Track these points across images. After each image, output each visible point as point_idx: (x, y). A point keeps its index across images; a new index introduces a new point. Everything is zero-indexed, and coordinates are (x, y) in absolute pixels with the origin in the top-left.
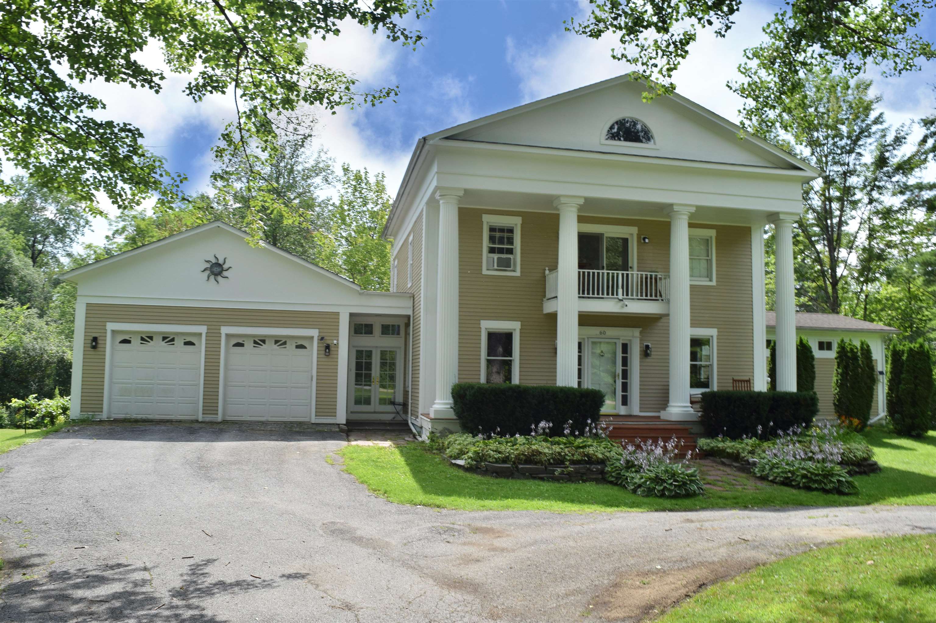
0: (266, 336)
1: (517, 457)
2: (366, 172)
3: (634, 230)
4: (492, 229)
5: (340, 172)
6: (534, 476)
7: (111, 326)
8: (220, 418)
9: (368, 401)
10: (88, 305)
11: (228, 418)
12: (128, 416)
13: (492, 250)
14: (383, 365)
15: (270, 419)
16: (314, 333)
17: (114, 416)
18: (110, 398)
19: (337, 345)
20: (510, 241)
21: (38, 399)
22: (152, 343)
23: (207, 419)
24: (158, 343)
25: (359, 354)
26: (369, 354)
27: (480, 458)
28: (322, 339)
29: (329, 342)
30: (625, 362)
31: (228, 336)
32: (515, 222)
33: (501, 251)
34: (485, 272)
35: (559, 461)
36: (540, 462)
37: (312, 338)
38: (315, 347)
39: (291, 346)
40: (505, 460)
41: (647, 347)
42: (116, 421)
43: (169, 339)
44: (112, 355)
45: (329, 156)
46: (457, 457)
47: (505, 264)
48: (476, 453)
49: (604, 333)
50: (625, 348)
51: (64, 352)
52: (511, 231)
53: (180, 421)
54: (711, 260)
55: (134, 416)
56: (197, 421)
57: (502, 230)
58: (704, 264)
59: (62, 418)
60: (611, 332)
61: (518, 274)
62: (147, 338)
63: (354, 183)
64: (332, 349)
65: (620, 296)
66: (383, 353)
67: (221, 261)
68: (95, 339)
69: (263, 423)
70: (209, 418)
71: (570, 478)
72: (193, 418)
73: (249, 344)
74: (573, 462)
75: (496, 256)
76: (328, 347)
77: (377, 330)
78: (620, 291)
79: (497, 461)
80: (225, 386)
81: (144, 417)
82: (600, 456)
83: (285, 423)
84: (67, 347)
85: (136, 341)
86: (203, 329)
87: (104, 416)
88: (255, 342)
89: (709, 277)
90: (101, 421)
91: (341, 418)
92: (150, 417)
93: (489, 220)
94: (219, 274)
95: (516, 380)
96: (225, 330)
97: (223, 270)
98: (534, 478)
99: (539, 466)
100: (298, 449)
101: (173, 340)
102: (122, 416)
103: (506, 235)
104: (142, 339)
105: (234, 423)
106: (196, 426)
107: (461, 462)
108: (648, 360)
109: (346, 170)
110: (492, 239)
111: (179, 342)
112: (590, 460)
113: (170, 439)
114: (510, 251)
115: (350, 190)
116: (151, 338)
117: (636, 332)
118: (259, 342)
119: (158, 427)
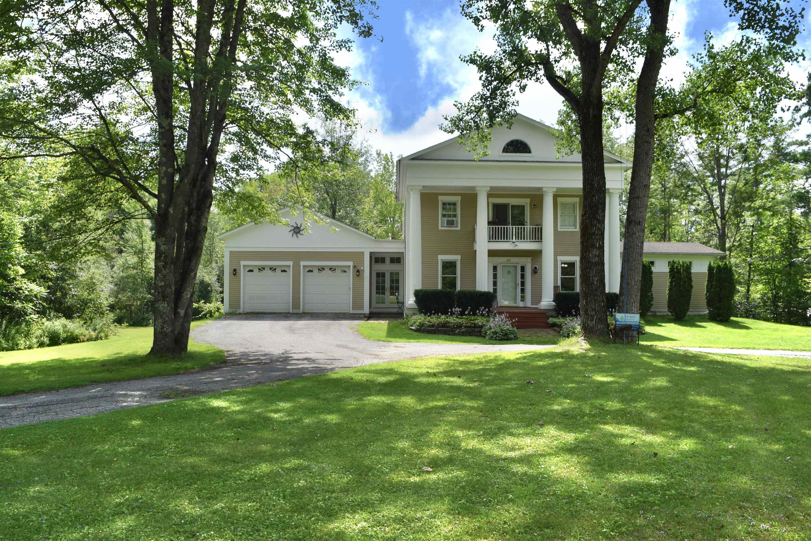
0: (325, 266)
1: (438, 324)
2: (391, 156)
3: (528, 200)
4: (444, 204)
5: (375, 155)
6: (445, 333)
7: (243, 263)
8: (301, 312)
9: (383, 302)
10: (230, 252)
11: (305, 311)
12: (253, 311)
13: (444, 216)
14: (392, 281)
15: (328, 311)
16: (351, 264)
17: (246, 311)
18: (244, 302)
19: (363, 270)
20: (455, 210)
21: (205, 303)
22: (264, 271)
23: (295, 312)
24: (267, 271)
25: (378, 275)
26: (383, 275)
27: (421, 325)
28: (355, 267)
29: (359, 268)
30: (523, 276)
31: (304, 266)
32: (457, 199)
33: (449, 216)
34: (440, 228)
35: (459, 326)
36: (449, 327)
37: (350, 266)
38: (351, 272)
39: (338, 271)
40: (433, 326)
41: (536, 268)
42: (247, 313)
43: (273, 269)
44: (244, 278)
45: (368, 144)
46: (412, 326)
47: (451, 223)
48: (420, 323)
49: (510, 260)
50: (523, 269)
51: (203, 276)
52: (455, 204)
53: (280, 313)
54: (576, 216)
55: (257, 311)
56: (289, 313)
57: (450, 204)
58: (572, 219)
59: (217, 314)
60: (514, 260)
61: (459, 228)
62: (262, 269)
63: (383, 162)
64: (360, 272)
65: (514, 240)
66: (392, 274)
67: (299, 226)
68: (235, 270)
69: (324, 313)
70: (296, 311)
71: (463, 334)
72: (287, 311)
73: (315, 271)
74: (466, 327)
75: (445, 219)
76: (358, 271)
77: (388, 260)
78: (514, 237)
79: (429, 326)
80: (304, 294)
81: (262, 311)
82: (480, 324)
83: (336, 313)
84: (205, 273)
85: (256, 271)
86: (291, 263)
87: (241, 311)
88: (319, 270)
89: (575, 225)
90: (240, 314)
91: (366, 310)
92: (265, 311)
93: (442, 199)
94: (299, 232)
95: (458, 288)
96: (302, 263)
97: (300, 230)
98: (446, 334)
99: (449, 329)
100: (338, 324)
101: (275, 269)
102: (250, 311)
103: (452, 206)
104: (259, 269)
105: (309, 313)
106: (289, 315)
107: (413, 328)
108: (536, 275)
109: (379, 154)
110: (444, 209)
111: (278, 271)
112: (476, 326)
113: (276, 320)
114: (455, 216)
115: (382, 167)
116: (264, 269)
117: (529, 259)
118: (321, 269)
119: (269, 316)
